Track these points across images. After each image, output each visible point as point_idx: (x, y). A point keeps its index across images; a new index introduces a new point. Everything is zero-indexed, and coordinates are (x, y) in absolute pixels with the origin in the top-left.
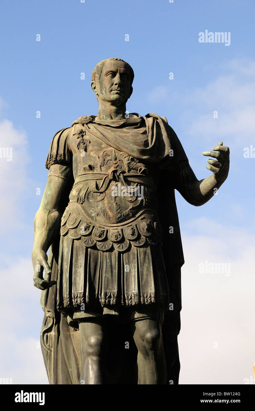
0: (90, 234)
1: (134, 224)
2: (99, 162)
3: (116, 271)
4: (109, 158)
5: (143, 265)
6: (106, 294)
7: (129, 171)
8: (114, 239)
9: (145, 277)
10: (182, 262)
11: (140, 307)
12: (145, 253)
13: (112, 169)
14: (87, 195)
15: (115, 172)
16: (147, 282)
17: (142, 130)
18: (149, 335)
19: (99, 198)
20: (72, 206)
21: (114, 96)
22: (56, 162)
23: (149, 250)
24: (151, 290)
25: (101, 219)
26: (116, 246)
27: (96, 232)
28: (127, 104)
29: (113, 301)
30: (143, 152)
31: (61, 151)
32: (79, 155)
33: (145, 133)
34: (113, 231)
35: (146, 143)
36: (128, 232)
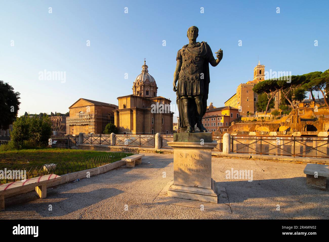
0: (185, 78)
1: (196, 75)
2: (187, 59)
3: (191, 87)
4: (190, 57)
5: (197, 85)
6: (188, 93)
7: (195, 60)
8: (191, 79)
9: (198, 88)
10: (209, 82)
11: (196, 95)
12: (198, 82)
13: (191, 60)
14: (185, 68)
15: (191, 61)
16: (198, 89)
17: (199, 48)
18: (199, 102)
19: (187, 69)
20: (181, 71)
21: (192, 38)
22: (178, 59)
23: (199, 81)
24: (199, 91)
25: (188, 74)
26: (191, 81)
27: (187, 78)
28: (197, 39)
29: (190, 94)
30: (199, 54)
31: (179, 56)
32: (183, 57)
33: (200, 48)
34: (190, 77)
35: (200, 51)
36: (194, 77)
